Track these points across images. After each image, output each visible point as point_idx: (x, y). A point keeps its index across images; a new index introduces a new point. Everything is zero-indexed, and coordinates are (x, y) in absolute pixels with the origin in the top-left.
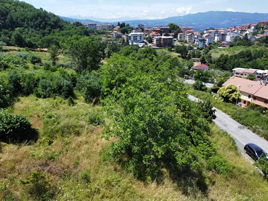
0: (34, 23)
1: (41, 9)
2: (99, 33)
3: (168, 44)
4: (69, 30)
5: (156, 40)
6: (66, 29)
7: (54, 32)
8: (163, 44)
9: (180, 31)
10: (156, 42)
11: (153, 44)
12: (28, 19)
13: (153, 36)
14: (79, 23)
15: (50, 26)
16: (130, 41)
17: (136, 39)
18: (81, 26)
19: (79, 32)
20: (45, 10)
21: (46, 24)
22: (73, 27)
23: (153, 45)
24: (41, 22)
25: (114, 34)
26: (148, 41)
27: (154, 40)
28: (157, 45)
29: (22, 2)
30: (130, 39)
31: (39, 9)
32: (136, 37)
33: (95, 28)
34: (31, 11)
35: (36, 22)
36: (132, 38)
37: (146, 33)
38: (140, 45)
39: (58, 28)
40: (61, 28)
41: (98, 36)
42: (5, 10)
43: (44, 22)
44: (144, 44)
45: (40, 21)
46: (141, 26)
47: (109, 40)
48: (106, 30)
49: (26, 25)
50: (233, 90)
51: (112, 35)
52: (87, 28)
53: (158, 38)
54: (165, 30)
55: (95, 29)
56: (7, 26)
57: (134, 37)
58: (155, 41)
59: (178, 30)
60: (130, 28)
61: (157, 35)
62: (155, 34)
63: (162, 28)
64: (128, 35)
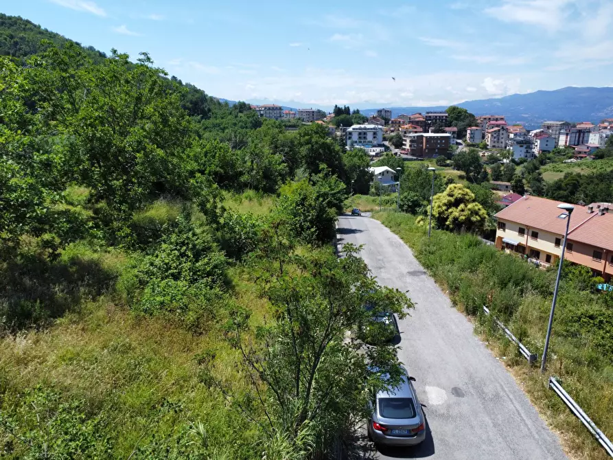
1: (174, 78)
3: (441, 151)
4: (222, 118)
5: (411, 141)
6: (216, 117)
8: (427, 151)
9: (472, 123)
10: (410, 146)
11: (404, 149)
13: (405, 132)
14: (245, 105)
16: (348, 142)
17: (365, 138)
18: (248, 112)
19: (241, 123)
20: (180, 81)
22: (231, 114)
23: (403, 152)
26: (393, 144)
27: (405, 141)
28: (413, 153)
30: (350, 138)
31: (170, 78)
32: (365, 133)
33: (278, 115)
36: (355, 137)
37: (392, 127)
38: (374, 151)
39: (198, 115)
44: (383, 149)
46: (383, 113)
52: (262, 115)
53: (414, 137)
54: (436, 120)
55: (279, 119)
57: (360, 134)
58: (408, 143)
60: (359, 117)
61: (415, 130)
62: (411, 129)
63: (430, 117)
64: (346, 129)
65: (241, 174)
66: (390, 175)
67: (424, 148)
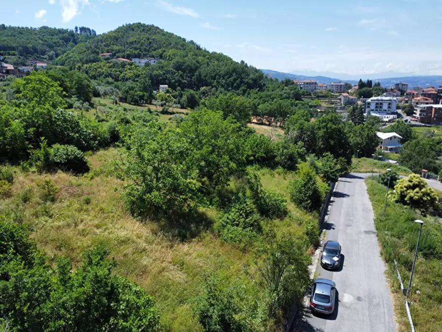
0: (226, 80)
1: (243, 62)
2: (318, 97)
4: (273, 90)
5: (420, 111)
6: (268, 90)
7: (249, 94)
8: (435, 119)
10: (420, 115)
11: (415, 117)
12: (220, 76)
13: (417, 103)
14: (289, 81)
15: (246, 85)
17: (381, 107)
18: (292, 86)
19: (285, 95)
20: (246, 64)
21: (241, 82)
22: (279, 87)
23: (414, 119)
24: (235, 80)
26: (405, 112)
27: (416, 110)
28: (422, 120)
29: (219, 54)
30: (369, 107)
31: (239, 62)
32: (381, 104)
33: (314, 88)
34: (226, 65)
35: (229, 80)
36: (373, 106)
37: (407, 97)
38: (388, 118)
39: (257, 88)
40: (261, 88)
41: (316, 100)
42: (194, 65)
43: (239, 79)
44: (396, 116)
45: (235, 78)
46: (400, 86)
47: (333, 107)
48: (332, 92)
49: (215, 83)
50: (414, 184)
51: (340, 99)
52: (301, 88)
53: (424, 108)
55: (314, 91)
56: (193, 85)
57: (377, 104)
58: (418, 113)
60: (379, 89)
61: (426, 101)
62: (423, 101)
63: (441, 90)
64: (366, 100)
65: (276, 156)
66: (397, 140)
67: (433, 116)
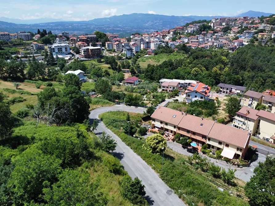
2: (15, 45)
3: (97, 55)
5: (84, 51)
8: (92, 55)
9: (107, 40)
10: (84, 54)
13: (80, 46)
16: (54, 53)
17: (61, 51)
23: (81, 56)
25: (34, 46)
26: (75, 52)
27: (81, 51)
28: (86, 57)
30: (54, 51)
32: (61, 48)
33: (8, 38)
36: (56, 51)
37: (72, 42)
38: (67, 57)
41: (14, 48)
44: (71, 55)
46: (65, 34)
47: (29, 53)
48: (23, 40)
51: (32, 46)
53: (85, 49)
54: (91, 39)
55: (9, 40)
57: (58, 49)
58: (83, 53)
59: (105, 38)
60: (52, 36)
61: (84, 45)
62: (82, 45)
63: (89, 37)
64: (51, 47)
66: (82, 74)
67: (90, 54)
